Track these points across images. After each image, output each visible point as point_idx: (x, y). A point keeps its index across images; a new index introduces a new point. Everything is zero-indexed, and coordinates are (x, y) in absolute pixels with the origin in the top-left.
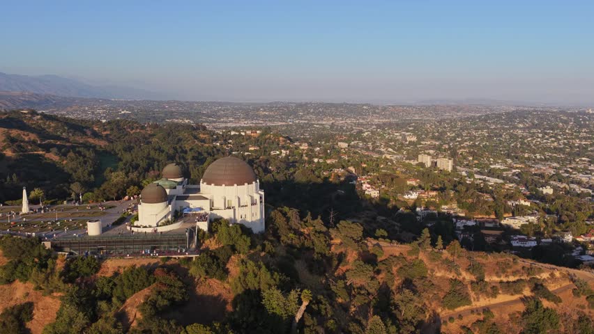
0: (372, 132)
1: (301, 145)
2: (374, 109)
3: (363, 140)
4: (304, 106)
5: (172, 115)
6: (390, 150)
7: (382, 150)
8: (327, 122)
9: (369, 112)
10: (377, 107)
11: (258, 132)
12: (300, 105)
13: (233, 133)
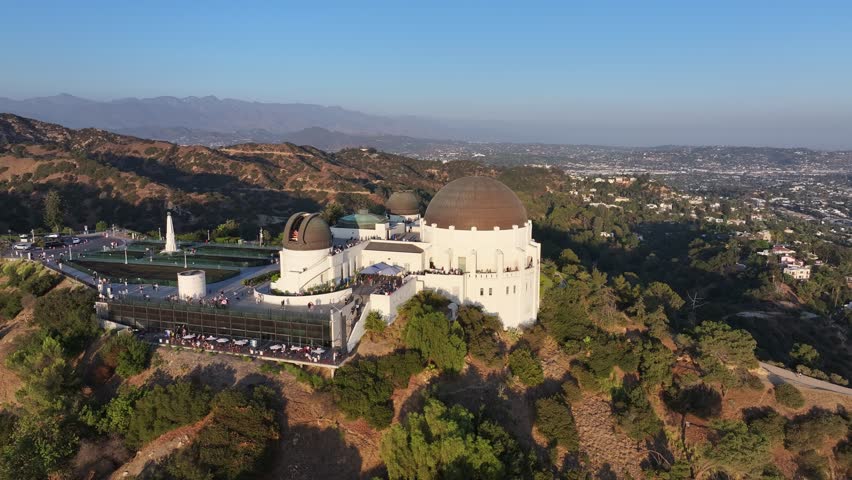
0: (806, 187)
1: (690, 199)
2: (812, 156)
3: (791, 196)
4: (706, 152)
5: (530, 158)
6: (837, 212)
7: (823, 211)
8: (736, 172)
9: (803, 160)
10: (818, 153)
11: (632, 179)
12: (699, 150)
13: (598, 180)
